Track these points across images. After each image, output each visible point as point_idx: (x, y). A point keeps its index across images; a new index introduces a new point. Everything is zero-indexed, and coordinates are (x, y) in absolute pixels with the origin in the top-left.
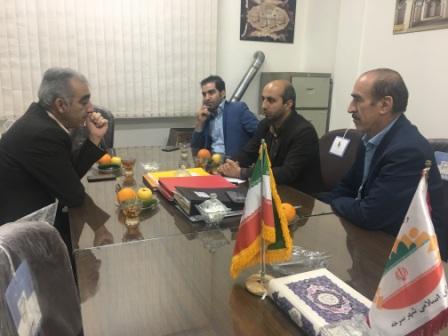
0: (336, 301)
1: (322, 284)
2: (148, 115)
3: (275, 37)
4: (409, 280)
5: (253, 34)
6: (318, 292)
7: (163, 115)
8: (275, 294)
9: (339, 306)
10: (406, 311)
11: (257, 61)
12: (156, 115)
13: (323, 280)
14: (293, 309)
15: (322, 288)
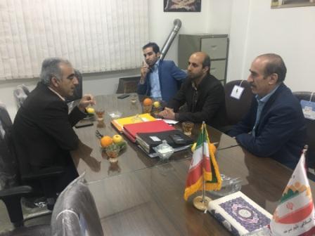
0: (249, 214)
1: (240, 203)
2: (104, 70)
3: (188, 8)
4: (294, 209)
5: (172, 7)
6: (239, 209)
7: (114, 69)
8: (213, 211)
9: (251, 218)
10: (292, 226)
11: (176, 27)
12: (109, 69)
13: (240, 200)
14: (225, 221)
15: (240, 206)
